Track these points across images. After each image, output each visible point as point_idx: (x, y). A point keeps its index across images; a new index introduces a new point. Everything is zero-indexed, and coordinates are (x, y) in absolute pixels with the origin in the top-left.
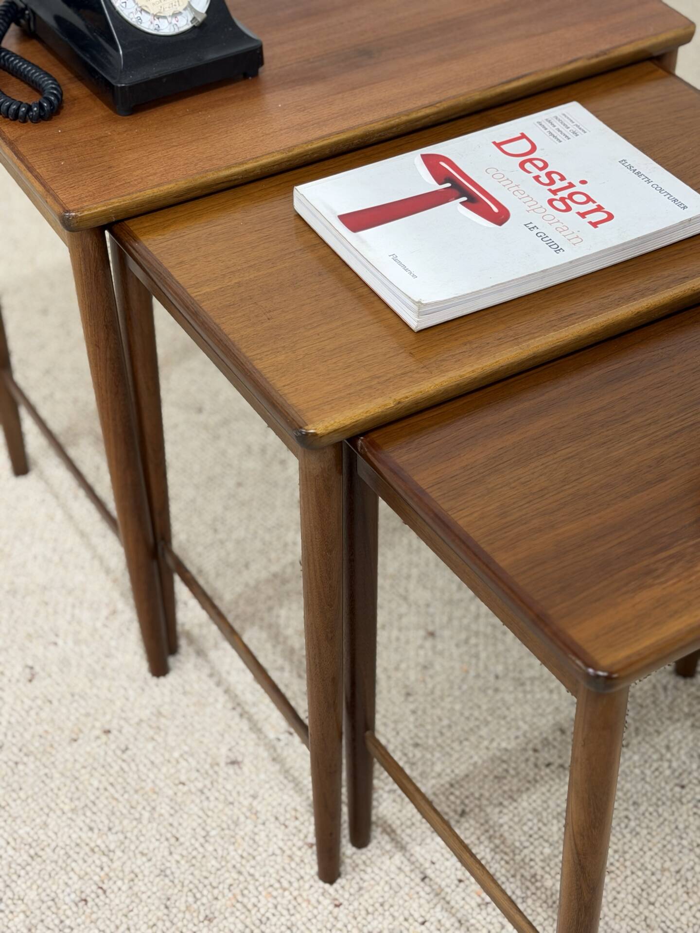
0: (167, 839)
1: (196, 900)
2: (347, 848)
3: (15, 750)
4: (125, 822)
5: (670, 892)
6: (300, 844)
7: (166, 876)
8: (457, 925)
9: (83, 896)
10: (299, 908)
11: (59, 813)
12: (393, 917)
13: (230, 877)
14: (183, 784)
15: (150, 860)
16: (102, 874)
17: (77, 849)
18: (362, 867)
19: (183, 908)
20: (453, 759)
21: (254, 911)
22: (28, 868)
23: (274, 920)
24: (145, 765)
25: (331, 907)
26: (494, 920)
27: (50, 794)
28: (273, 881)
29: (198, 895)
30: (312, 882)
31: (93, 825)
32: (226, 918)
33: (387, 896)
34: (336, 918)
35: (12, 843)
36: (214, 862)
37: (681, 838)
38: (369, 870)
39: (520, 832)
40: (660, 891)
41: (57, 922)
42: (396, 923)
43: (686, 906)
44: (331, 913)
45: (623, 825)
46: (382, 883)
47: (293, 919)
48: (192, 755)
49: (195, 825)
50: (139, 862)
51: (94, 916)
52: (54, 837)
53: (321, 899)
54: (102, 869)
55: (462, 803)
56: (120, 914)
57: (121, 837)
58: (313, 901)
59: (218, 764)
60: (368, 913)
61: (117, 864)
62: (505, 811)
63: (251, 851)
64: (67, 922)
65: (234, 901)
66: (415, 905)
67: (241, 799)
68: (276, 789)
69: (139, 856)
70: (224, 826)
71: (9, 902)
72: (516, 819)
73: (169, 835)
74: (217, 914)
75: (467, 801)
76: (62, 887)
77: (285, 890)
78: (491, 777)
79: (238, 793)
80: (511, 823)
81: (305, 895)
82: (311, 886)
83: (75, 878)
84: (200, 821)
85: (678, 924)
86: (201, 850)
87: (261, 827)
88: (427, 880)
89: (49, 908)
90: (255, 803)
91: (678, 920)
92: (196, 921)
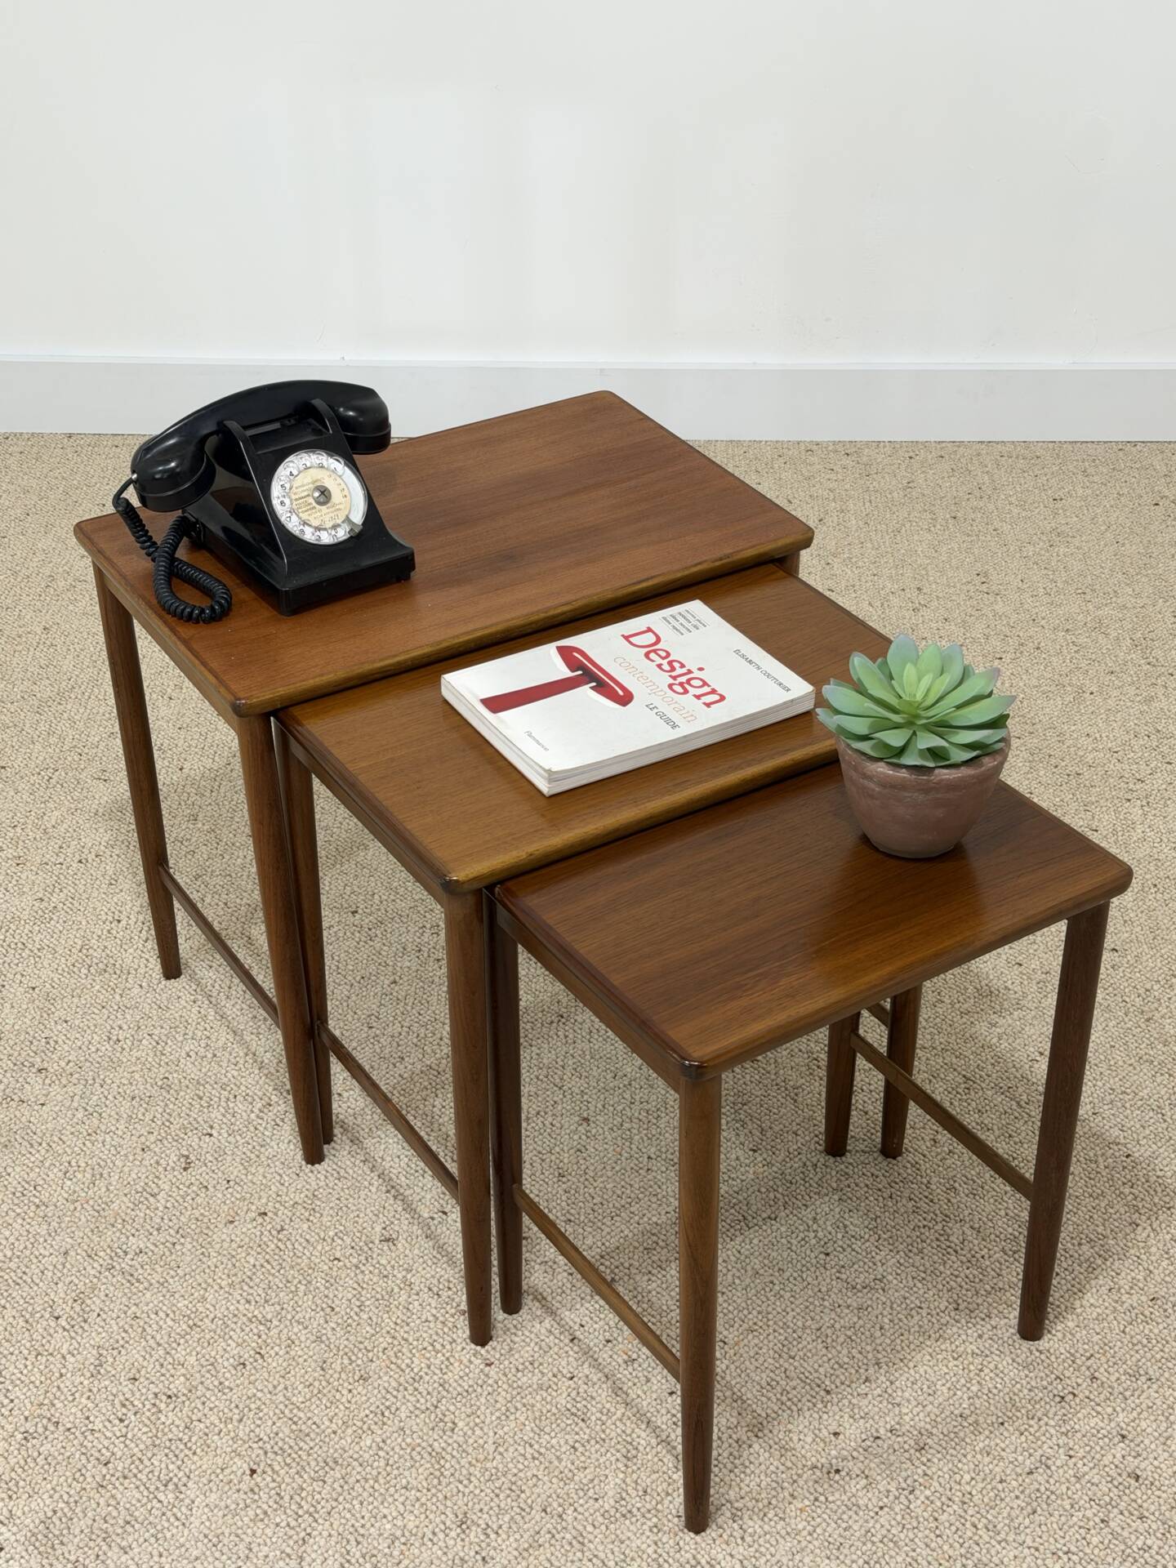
0: (323, 1309)
1: (351, 1362)
2: (498, 1314)
3: (172, 1232)
4: (281, 1295)
5: (809, 1347)
6: (453, 1311)
7: (322, 1342)
8: (604, 1379)
9: (242, 1360)
10: (451, 1367)
11: (216, 1287)
12: (542, 1373)
13: (383, 1341)
14: (339, 1260)
15: (306, 1328)
16: (260, 1341)
17: (235, 1320)
18: (513, 1331)
19: (339, 1369)
20: (604, 1233)
21: (407, 1371)
22: (188, 1337)
23: (427, 1378)
24: (300, 1244)
25: (482, 1366)
26: (640, 1374)
27: (207, 1271)
28: (426, 1344)
29: (353, 1358)
30: (464, 1344)
31: (249, 1297)
32: (380, 1378)
33: (536, 1355)
34: (487, 1375)
35: (172, 1315)
36: (368, 1328)
37: (823, 1300)
38: (520, 1333)
39: (667, 1297)
40: (800, 1346)
41: (216, 1383)
42: (545, 1378)
43: (825, 1358)
44: (482, 1371)
45: (767, 1289)
46: (532, 1345)
47: (445, 1377)
48: (347, 1234)
49: (350, 1296)
50: (296, 1330)
51: (252, 1378)
52: (212, 1309)
53: (473, 1359)
54: (260, 1337)
55: (612, 1272)
56: (277, 1376)
57: (278, 1308)
58: (465, 1361)
59: (372, 1242)
60: (518, 1370)
61: (274, 1332)
62: (654, 1278)
63: (405, 1318)
64: (227, 1383)
65: (388, 1362)
66: (564, 1363)
67: (395, 1272)
68: (430, 1263)
69: (295, 1324)
70: (379, 1296)
71: (170, 1367)
72: (664, 1286)
73: (324, 1306)
74: (371, 1373)
75: (616, 1271)
76: (221, 1352)
77: (437, 1352)
78: (641, 1249)
79: (393, 1267)
80: (659, 1290)
81: (457, 1355)
82: (463, 1349)
83: (234, 1345)
84: (355, 1292)
85: (816, 1375)
86: (356, 1318)
87: (416, 1297)
88: (576, 1341)
89: (208, 1371)
90: (409, 1276)
91: (816, 1371)
92: (351, 1380)
